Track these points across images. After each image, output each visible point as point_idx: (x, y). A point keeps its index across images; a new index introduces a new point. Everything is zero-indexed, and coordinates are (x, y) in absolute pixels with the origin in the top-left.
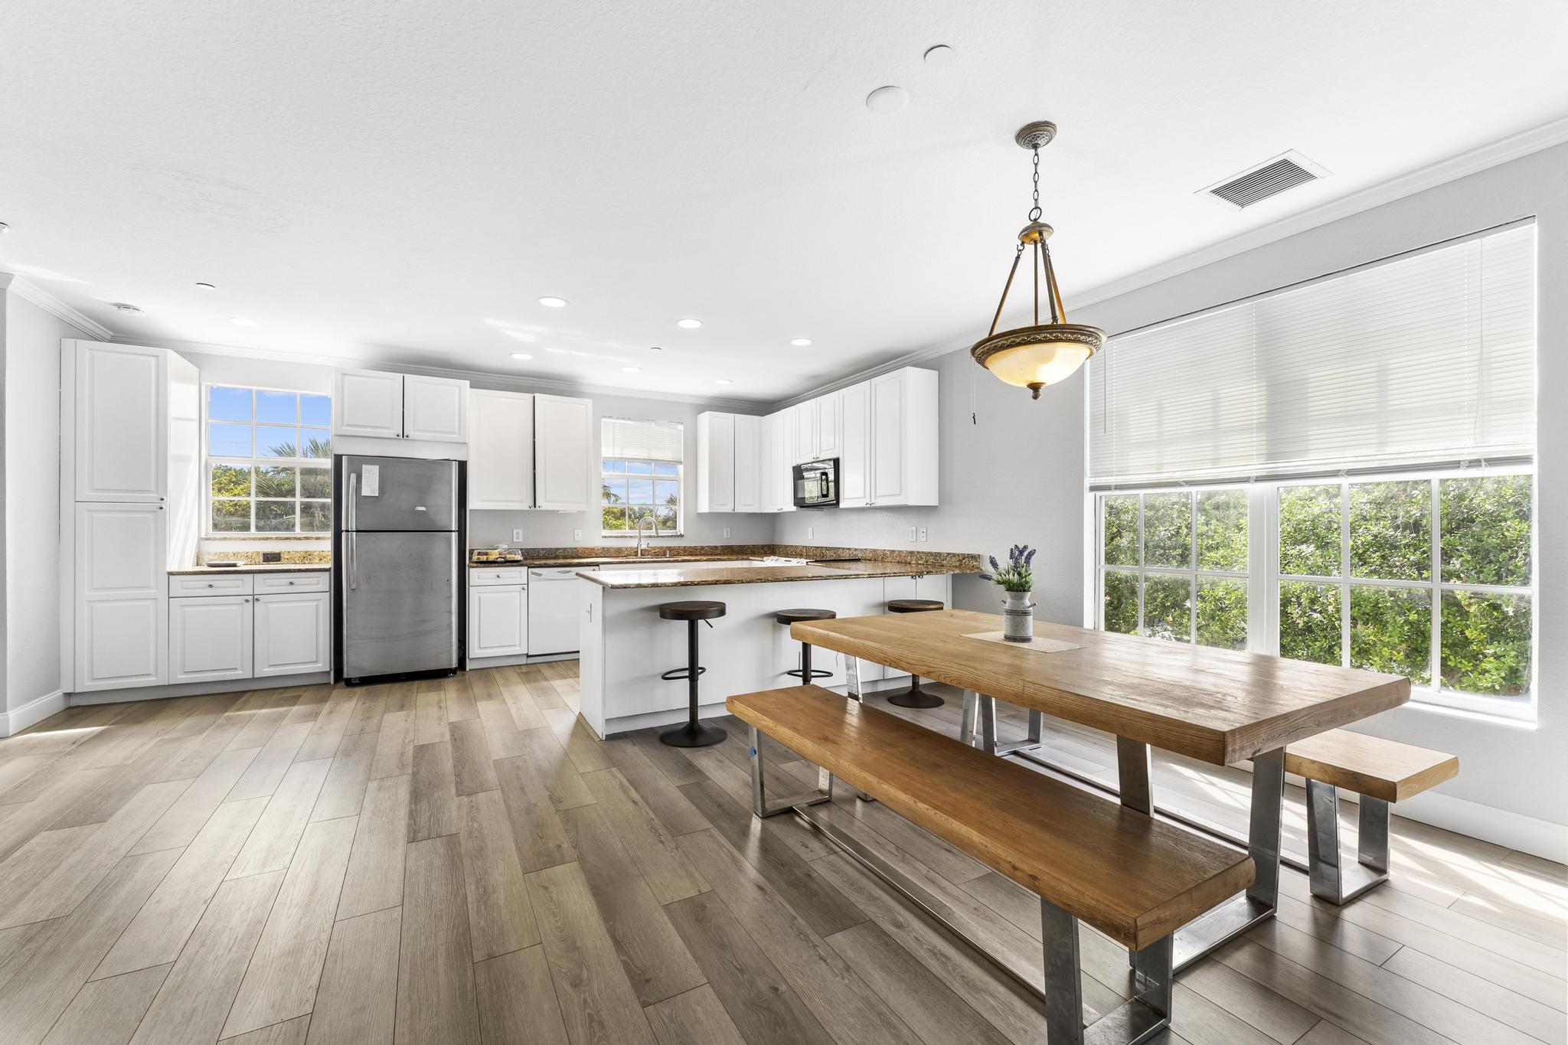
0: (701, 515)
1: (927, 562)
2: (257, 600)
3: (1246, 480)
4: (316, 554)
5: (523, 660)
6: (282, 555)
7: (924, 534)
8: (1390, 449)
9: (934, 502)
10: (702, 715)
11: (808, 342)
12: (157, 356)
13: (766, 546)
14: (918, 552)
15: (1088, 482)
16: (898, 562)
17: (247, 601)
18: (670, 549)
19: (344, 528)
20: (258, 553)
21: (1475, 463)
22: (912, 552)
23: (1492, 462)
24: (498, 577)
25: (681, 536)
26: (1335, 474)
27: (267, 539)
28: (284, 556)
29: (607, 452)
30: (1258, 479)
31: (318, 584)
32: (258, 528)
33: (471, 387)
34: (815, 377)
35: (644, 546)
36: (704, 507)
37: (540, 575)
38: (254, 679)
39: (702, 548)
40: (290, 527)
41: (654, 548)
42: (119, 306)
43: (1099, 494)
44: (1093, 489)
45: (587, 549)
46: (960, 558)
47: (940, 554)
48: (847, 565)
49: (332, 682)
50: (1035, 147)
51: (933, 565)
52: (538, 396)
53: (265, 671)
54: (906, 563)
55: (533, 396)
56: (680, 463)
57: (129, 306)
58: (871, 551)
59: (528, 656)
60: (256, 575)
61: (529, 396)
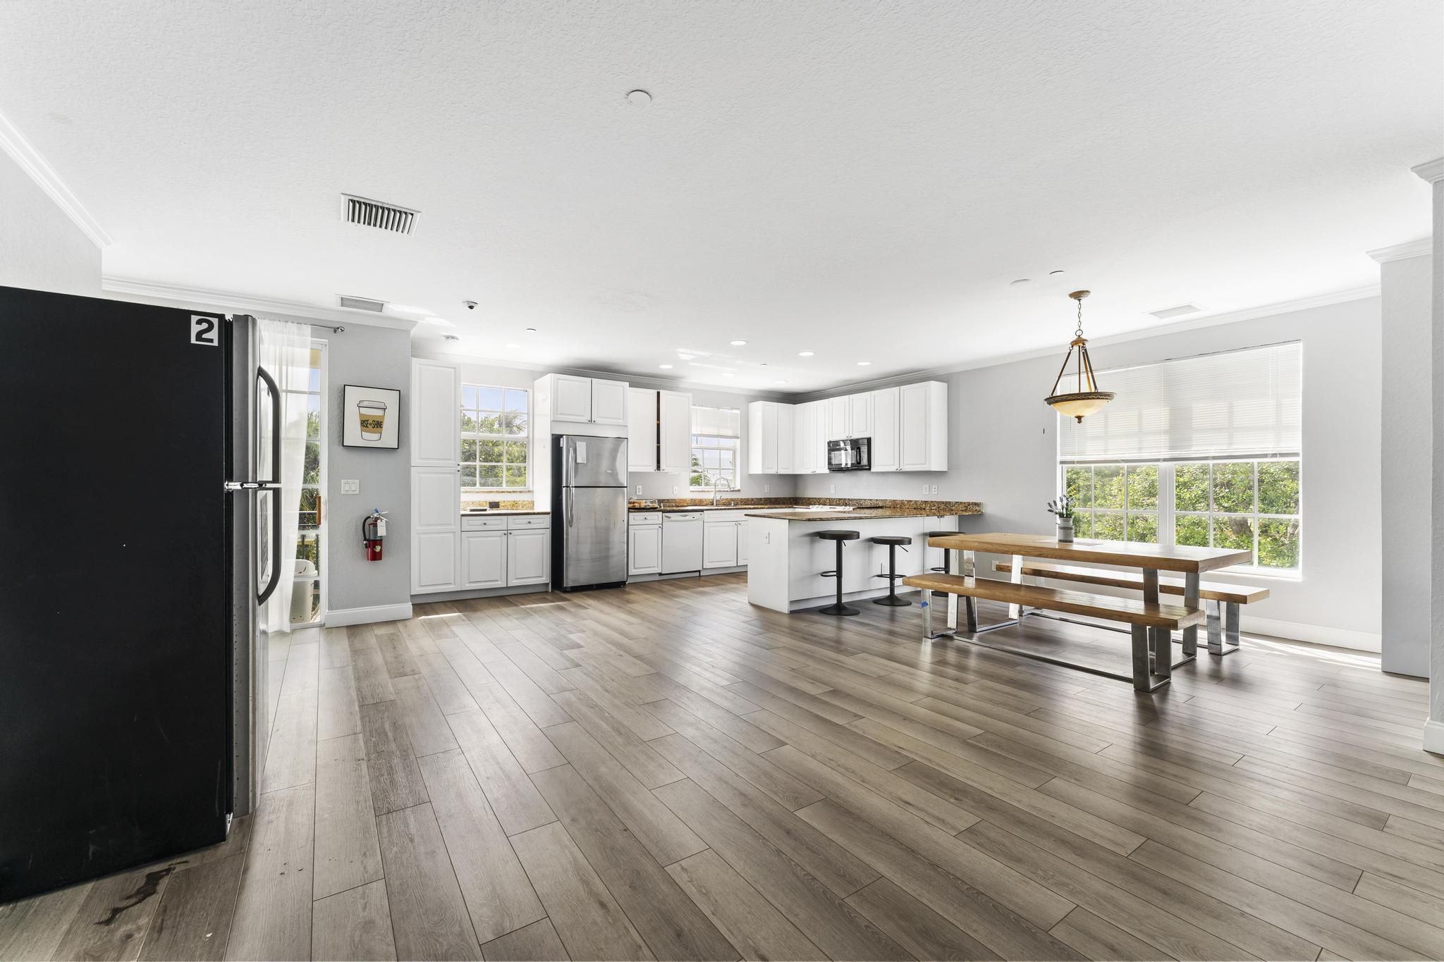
0: (751, 475)
1: (939, 507)
2: (510, 533)
3: (1158, 460)
4: (520, 502)
5: (657, 578)
7: (936, 490)
8: (1234, 447)
9: (944, 469)
10: (845, 600)
12: (455, 368)
13: (792, 498)
14: (932, 502)
15: (1059, 458)
16: (914, 508)
17: (502, 534)
18: (732, 500)
19: (564, 485)
20: (486, 502)
21: (1274, 455)
22: (926, 502)
23: (1282, 455)
24: (647, 519)
25: (739, 491)
26: (1206, 458)
27: (491, 492)
28: (501, 504)
29: (695, 430)
30: (1165, 460)
31: (543, 523)
32: (482, 485)
33: (630, 387)
34: (851, 380)
35: (719, 497)
36: (757, 468)
37: (670, 518)
38: (507, 588)
39: (752, 499)
40: (500, 484)
41: (723, 499)
43: (1064, 465)
44: (1062, 463)
45: (682, 500)
46: (966, 505)
47: (950, 502)
48: (866, 511)
49: (550, 590)
50: (1079, 300)
51: (944, 510)
52: (662, 392)
53: (513, 582)
54: (921, 509)
55: (658, 393)
56: (738, 438)
57: (453, 338)
58: (891, 501)
59: (660, 574)
60: (509, 517)
61: (654, 392)
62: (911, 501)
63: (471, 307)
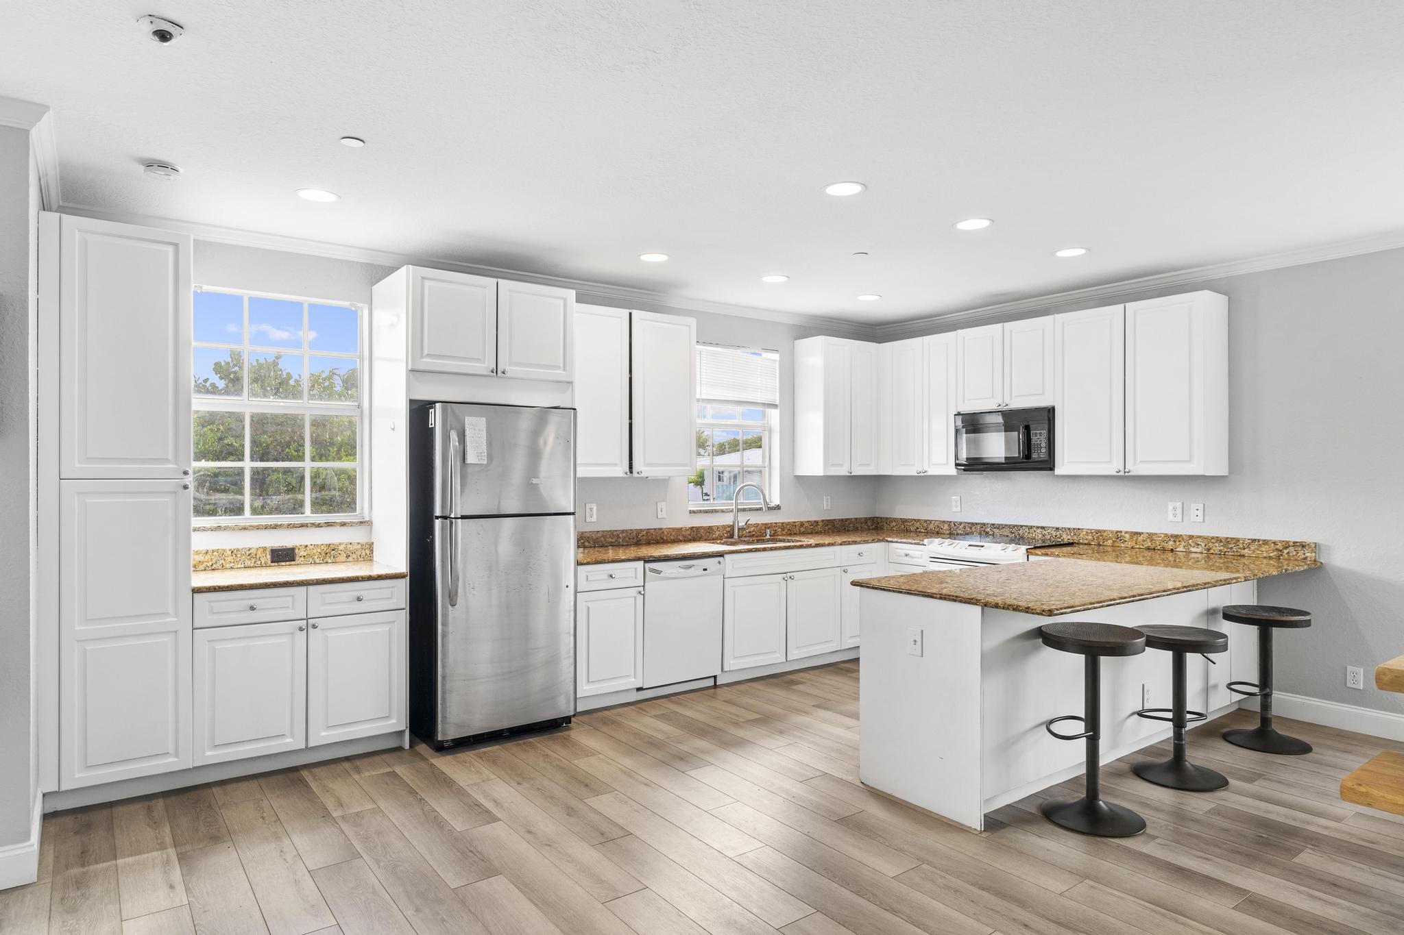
0: (799, 479)
1: (1209, 550)
2: (314, 627)
4: (341, 547)
5: (633, 697)
6: (297, 551)
7: (1200, 513)
9: (1223, 471)
11: (1083, 251)
12: (176, 245)
13: (870, 518)
14: (1191, 537)
16: (1148, 549)
17: (301, 629)
18: (767, 526)
19: (438, 512)
20: (265, 549)
22: (1176, 536)
24: (611, 576)
25: (778, 507)
27: (275, 527)
28: (300, 553)
29: (703, 392)
31: (391, 598)
32: (255, 511)
33: (578, 301)
35: (742, 524)
36: (813, 463)
37: (659, 572)
38: (307, 749)
39: (802, 524)
40: (298, 507)
41: (750, 526)
42: (150, 164)
45: (674, 529)
46: (1279, 546)
47: (1238, 540)
49: (407, 746)
51: (1222, 554)
52: (635, 313)
53: (322, 736)
54: (1164, 550)
55: (630, 314)
56: (775, 406)
57: (163, 165)
58: (1089, 532)
59: (639, 689)
60: (311, 588)
61: (625, 312)
62: (1140, 534)
63: (163, 36)
